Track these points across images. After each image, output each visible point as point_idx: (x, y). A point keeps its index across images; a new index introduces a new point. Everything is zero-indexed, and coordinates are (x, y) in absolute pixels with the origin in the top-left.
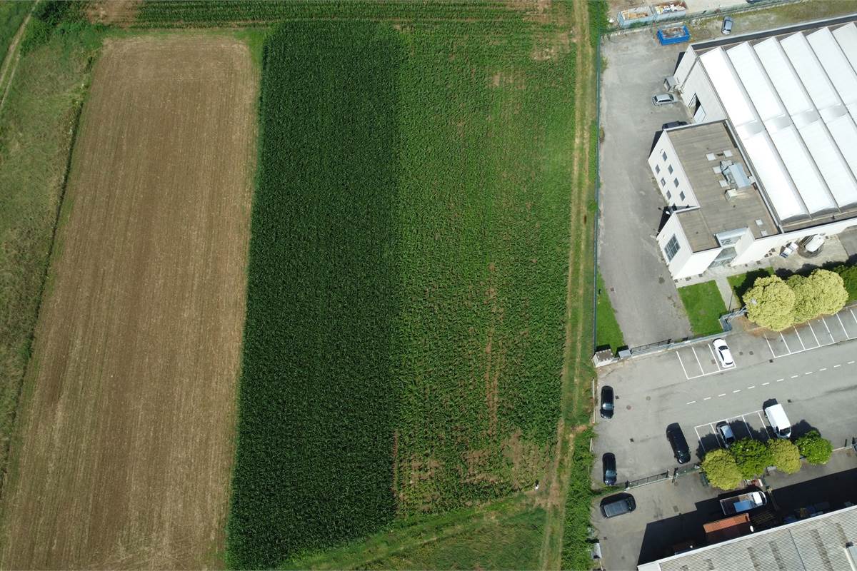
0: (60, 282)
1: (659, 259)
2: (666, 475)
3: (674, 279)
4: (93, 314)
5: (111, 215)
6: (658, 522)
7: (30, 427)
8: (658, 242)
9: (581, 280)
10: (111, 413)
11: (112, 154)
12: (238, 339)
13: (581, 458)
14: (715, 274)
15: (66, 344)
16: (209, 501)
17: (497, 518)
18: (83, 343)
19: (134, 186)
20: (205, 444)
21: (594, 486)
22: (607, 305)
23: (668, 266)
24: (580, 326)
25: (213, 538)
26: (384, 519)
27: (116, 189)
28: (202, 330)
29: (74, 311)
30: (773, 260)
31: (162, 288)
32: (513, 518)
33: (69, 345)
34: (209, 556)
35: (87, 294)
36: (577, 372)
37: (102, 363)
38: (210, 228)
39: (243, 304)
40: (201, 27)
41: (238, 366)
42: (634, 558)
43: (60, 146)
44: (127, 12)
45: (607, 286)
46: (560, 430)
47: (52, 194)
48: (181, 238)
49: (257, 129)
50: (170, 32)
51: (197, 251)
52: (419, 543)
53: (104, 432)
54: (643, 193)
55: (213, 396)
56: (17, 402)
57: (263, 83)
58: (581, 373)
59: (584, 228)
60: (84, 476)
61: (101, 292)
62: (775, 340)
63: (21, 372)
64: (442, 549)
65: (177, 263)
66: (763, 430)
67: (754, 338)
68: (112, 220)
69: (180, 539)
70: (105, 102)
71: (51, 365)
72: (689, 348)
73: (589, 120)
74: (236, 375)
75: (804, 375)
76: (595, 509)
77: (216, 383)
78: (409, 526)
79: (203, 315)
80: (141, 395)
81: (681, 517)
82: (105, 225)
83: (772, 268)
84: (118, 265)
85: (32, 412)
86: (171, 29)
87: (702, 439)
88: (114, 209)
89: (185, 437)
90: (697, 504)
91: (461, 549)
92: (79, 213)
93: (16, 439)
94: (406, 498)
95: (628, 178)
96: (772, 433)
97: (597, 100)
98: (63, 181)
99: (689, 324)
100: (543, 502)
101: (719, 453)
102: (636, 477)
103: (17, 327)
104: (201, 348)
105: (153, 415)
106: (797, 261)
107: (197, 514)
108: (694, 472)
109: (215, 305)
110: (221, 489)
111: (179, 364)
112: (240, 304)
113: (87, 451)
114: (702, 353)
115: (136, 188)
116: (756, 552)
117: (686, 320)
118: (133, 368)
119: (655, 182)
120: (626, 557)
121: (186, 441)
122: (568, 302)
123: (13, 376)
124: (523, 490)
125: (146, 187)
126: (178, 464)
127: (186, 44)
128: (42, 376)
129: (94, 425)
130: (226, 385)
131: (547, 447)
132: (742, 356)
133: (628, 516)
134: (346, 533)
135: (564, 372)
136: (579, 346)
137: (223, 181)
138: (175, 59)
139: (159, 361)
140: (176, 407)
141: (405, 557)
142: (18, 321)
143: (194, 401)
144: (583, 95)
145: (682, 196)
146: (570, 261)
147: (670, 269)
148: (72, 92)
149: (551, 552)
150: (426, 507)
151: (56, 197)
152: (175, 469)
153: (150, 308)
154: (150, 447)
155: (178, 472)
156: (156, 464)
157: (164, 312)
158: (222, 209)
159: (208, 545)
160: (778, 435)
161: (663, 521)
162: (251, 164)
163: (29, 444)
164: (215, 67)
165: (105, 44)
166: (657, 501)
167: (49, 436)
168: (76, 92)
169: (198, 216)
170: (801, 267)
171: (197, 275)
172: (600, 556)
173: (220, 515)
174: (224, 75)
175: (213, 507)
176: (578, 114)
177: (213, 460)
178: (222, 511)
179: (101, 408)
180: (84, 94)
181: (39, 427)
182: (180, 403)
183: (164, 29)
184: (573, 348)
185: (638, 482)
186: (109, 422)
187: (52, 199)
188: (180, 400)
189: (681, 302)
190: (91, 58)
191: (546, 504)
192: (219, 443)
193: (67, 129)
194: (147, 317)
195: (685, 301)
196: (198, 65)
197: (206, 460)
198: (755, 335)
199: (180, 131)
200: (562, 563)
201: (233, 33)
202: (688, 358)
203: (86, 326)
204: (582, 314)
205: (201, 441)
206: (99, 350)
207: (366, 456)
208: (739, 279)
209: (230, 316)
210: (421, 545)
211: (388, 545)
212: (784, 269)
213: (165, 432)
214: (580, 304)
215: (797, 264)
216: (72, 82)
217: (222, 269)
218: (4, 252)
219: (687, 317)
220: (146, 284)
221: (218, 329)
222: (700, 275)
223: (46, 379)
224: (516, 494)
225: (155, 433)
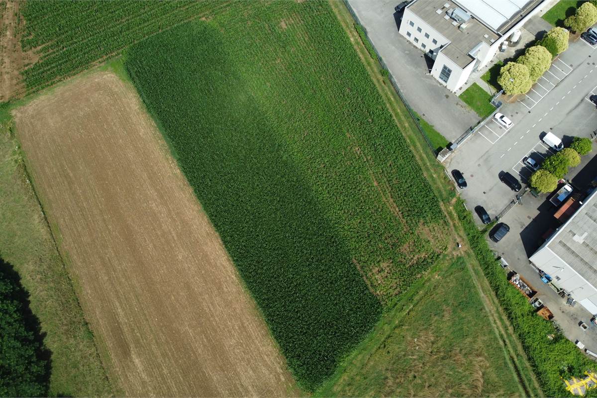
0: (82, 280)
1: (439, 85)
2: (513, 202)
3: (453, 92)
4: (118, 288)
5: (90, 221)
6: (524, 229)
7: (122, 380)
8: (432, 76)
9: (403, 118)
10: (171, 342)
11: (65, 182)
12: (223, 255)
13: (465, 217)
14: (473, 79)
15: (112, 317)
16: (267, 360)
17: (439, 275)
18: (124, 310)
19: (94, 197)
20: (243, 327)
21: (480, 229)
22: (426, 124)
23: (446, 87)
24: (418, 144)
25: (284, 379)
26: (379, 310)
27: (82, 203)
28: (197, 261)
29: (104, 293)
30: (498, 56)
31: (154, 249)
32: (447, 270)
33: (115, 315)
34: (288, 391)
35: (106, 278)
36: (432, 171)
37: (145, 315)
38: (162, 197)
39: (212, 233)
40: (74, 74)
41: (233, 271)
42: (524, 256)
43: (26, 194)
44: (15, 88)
45: (420, 114)
46: (443, 208)
47: (40, 227)
48: (146, 212)
49: (153, 122)
50: (55, 87)
51: (162, 215)
52: (405, 314)
53: (173, 355)
54: (406, 52)
55: (229, 296)
56: (103, 369)
57: (139, 92)
58: (435, 170)
59: (387, 88)
60: (178, 389)
61: (114, 271)
62: (524, 99)
63: (93, 349)
64: (420, 309)
65: (154, 229)
66: (547, 151)
67: (513, 104)
68: (93, 224)
69: (264, 391)
70: (38, 152)
71: (111, 334)
72: (483, 126)
73: (351, 24)
74: (236, 276)
75: (550, 111)
76: (489, 241)
77: (227, 288)
78: (394, 307)
79: (191, 252)
80: (182, 320)
81: (535, 220)
82: (90, 229)
83: (500, 61)
84: (115, 250)
85: (118, 369)
86: (54, 85)
87: (520, 172)
88: (89, 216)
89: (228, 330)
90: (538, 209)
91: (430, 303)
92: (67, 230)
93: (117, 391)
94: (381, 293)
95: (394, 47)
96: (553, 151)
97: (350, 10)
98: (43, 215)
99: (476, 113)
100: (458, 253)
101: (538, 173)
102: (499, 212)
103: (72, 323)
104: (203, 272)
105: (199, 329)
106: (511, 51)
107: (264, 370)
108: (526, 193)
109: (196, 242)
110: (270, 348)
111: (196, 289)
112: (211, 234)
113: (170, 373)
114: (491, 125)
115: (96, 196)
116: (591, 214)
117: (473, 112)
118: (167, 308)
119: (410, 43)
120: (520, 258)
121: (229, 332)
122: (403, 134)
123: (90, 355)
124: (444, 252)
125: (102, 192)
126: (234, 349)
127: (71, 90)
128: (109, 344)
129: (164, 355)
130: (233, 285)
131: (441, 222)
132: (513, 117)
133: (508, 235)
134: (363, 331)
135: (425, 174)
136: (424, 156)
137: (152, 164)
138: (69, 103)
139: (181, 294)
140: (210, 316)
141: (402, 325)
142: (70, 319)
143: (219, 306)
144: (339, 11)
145: (435, 42)
146: (390, 110)
147: (448, 88)
148: (11, 156)
149: (479, 278)
150: (396, 292)
151: (45, 228)
152: (234, 353)
153: (154, 265)
154: (210, 349)
155: (236, 353)
156: (220, 356)
157: (165, 263)
158: (162, 182)
159: (283, 385)
160: (558, 150)
161: (527, 227)
162: (163, 145)
163: (128, 390)
164: (100, 96)
165: (13, 115)
166: (517, 219)
167: (138, 378)
168: (14, 155)
169: (149, 193)
170: (514, 53)
171: (172, 230)
172: (507, 264)
173: (279, 364)
174: (109, 98)
175: (271, 361)
176: (342, 24)
177: (253, 334)
178: (279, 361)
179: (163, 342)
180: (20, 153)
181: (128, 376)
182: (211, 312)
183: (49, 87)
184: (422, 159)
185: (502, 214)
186: (172, 348)
187: (43, 231)
188: (210, 310)
189: (464, 103)
190: (10, 128)
191: (461, 253)
192: (251, 322)
193: (24, 181)
194: (156, 272)
195: (466, 102)
196: (87, 100)
197: (250, 337)
198: (513, 102)
199: (102, 147)
200: (488, 280)
201: (99, 69)
202: (486, 132)
203: (118, 298)
204: (415, 137)
205: (239, 328)
206: (137, 308)
207: (346, 280)
208: (487, 76)
209: (209, 244)
210: (406, 314)
211: (389, 324)
212: (507, 59)
213: (213, 334)
214: (410, 132)
215: (512, 53)
216: (7, 150)
217: (186, 218)
218: (31, 280)
219: (472, 110)
220: (142, 252)
221: (207, 255)
222: (466, 83)
223: (114, 345)
224: (441, 257)
225: (207, 338)
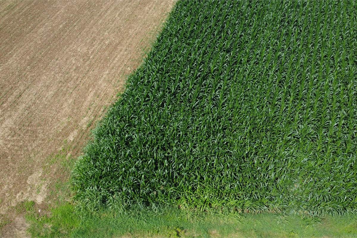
16: (89, 98)
20: (114, 47)
25: (72, 139)
34: (54, 158)
53: (15, 14)
55: (142, 15)
69: (28, 126)
77: (150, 8)
105: (72, 15)
110: (112, 90)
121: (94, 40)
126: (74, 56)
130: (159, 11)
140: (98, 15)
143: (120, 14)
152: (67, 59)
154: (52, 35)
155: (68, 62)
156: (49, 49)
159: (60, 145)
173: (96, 116)
175: (91, 105)
177: (115, 62)
178: (100, 113)
182: (104, 14)
186: (25, 9)
188: (106, 11)
192: (130, 51)
197: (107, 60)
205: (110, 44)
213: (76, 28)
225: (64, 27)
